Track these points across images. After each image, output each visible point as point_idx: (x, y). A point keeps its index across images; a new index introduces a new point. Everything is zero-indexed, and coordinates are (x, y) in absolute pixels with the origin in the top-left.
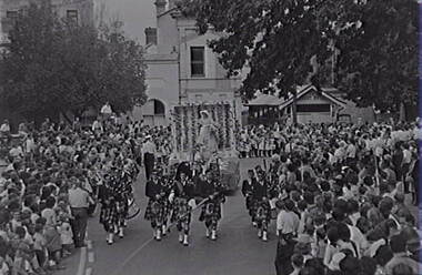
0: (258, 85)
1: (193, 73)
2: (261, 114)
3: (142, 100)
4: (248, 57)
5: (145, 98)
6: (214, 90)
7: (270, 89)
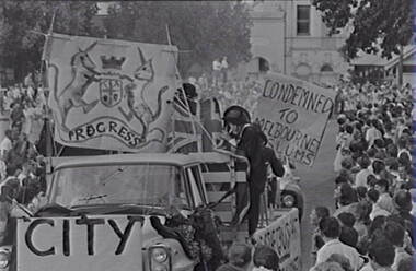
0: (361, 44)
1: (298, 31)
2: (366, 74)
3: (248, 58)
4: (351, 16)
5: (250, 56)
6: (320, 49)
7: (373, 49)
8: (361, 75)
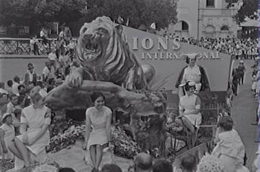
0: (247, 13)
1: (207, 5)
2: (250, 32)
3: (174, 21)
5: (176, 20)
6: (220, 16)
7: (255, 16)
8: (246, 32)
